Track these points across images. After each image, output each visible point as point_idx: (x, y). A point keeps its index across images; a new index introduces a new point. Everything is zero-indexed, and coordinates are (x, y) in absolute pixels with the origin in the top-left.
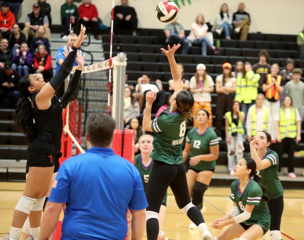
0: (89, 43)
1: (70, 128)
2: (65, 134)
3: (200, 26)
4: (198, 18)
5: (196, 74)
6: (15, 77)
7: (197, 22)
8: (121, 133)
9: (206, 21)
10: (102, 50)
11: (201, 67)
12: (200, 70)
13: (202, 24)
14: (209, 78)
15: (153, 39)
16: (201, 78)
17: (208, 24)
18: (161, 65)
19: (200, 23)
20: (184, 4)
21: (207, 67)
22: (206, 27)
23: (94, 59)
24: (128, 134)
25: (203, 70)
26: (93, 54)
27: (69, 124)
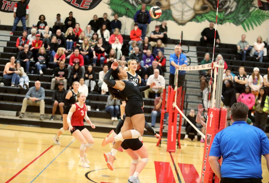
0: (188, 51)
1: (177, 104)
2: (174, 108)
3: (259, 44)
4: (258, 39)
5: (253, 74)
6: (142, 70)
7: (258, 42)
8: (219, 110)
9: (263, 40)
10: (196, 56)
11: (256, 69)
12: (255, 71)
13: (261, 42)
14: (261, 76)
15: (229, 50)
16: (256, 77)
17: (264, 42)
18: (233, 67)
19: (259, 41)
20: (249, 29)
21: (260, 69)
22: (263, 44)
23: (191, 61)
24: (224, 111)
25: (257, 71)
26: (191, 58)
27: (177, 102)
